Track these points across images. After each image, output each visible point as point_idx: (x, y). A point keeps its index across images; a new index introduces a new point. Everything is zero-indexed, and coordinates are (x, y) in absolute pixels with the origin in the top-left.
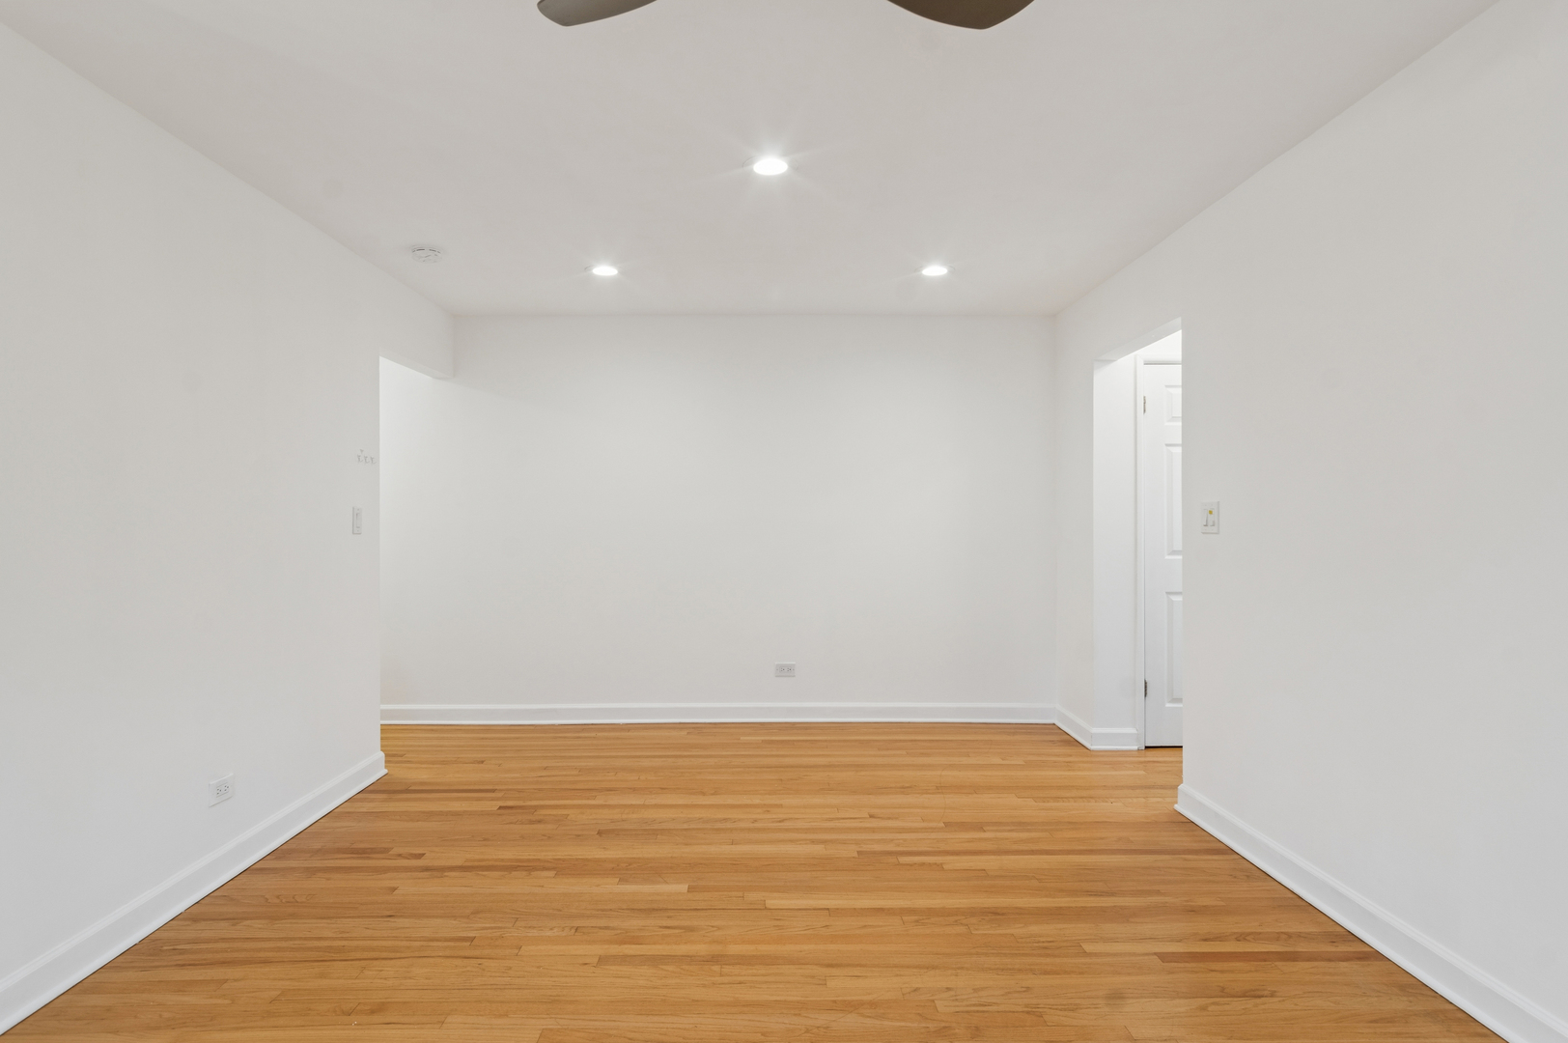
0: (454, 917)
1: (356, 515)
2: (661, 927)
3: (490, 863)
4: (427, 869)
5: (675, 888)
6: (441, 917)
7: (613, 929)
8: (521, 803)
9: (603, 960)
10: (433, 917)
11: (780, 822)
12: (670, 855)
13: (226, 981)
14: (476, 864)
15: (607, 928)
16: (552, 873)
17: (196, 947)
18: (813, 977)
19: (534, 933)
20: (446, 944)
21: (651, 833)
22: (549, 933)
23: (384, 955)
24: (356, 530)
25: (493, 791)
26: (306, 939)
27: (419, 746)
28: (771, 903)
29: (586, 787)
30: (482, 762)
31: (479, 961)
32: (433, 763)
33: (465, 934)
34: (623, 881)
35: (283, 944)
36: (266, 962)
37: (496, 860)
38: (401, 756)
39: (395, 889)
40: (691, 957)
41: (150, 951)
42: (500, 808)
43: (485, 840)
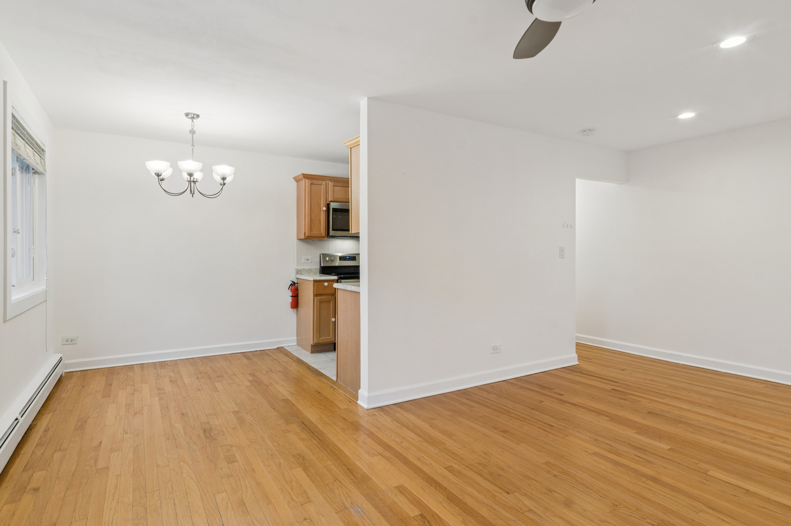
0: (554, 418)
1: (562, 250)
2: (636, 455)
3: (586, 406)
4: (560, 400)
5: (664, 446)
6: (550, 416)
7: (612, 446)
8: (624, 390)
9: (595, 454)
10: (547, 415)
11: (774, 445)
12: (676, 433)
13: (473, 407)
14: (580, 404)
15: (609, 445)
16: (608, 419)
17: (474, 396)
18: (694, 507)
19: (578, 434)
20: (543, 424)
21: (677, 421)
22: (583, 436)
23: (520, 419)
24: (562, 256)
25: (616, 382)
26: (503, 405)
27: (602, 357)
28: (711, 473)
29: (665, 393)
30: (624, 370)
31: (548, 433)
32: (601, 365)
33: (552, 424)
34: (638, 433)
35: (496, 404)
36: (487, 407)
37: (589, 406)
38: (590, 359)
39: (543, 402)
40: (637, 470)
41: (464, 393)
42: (613, 389)
43: (593, 398)
